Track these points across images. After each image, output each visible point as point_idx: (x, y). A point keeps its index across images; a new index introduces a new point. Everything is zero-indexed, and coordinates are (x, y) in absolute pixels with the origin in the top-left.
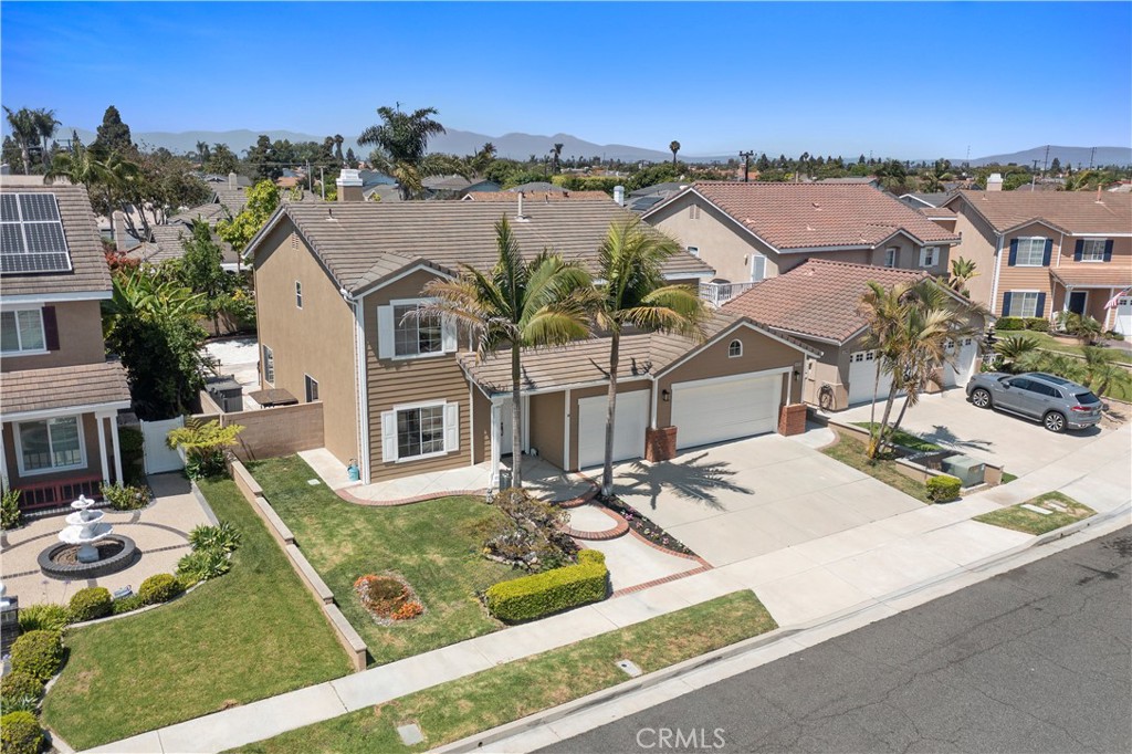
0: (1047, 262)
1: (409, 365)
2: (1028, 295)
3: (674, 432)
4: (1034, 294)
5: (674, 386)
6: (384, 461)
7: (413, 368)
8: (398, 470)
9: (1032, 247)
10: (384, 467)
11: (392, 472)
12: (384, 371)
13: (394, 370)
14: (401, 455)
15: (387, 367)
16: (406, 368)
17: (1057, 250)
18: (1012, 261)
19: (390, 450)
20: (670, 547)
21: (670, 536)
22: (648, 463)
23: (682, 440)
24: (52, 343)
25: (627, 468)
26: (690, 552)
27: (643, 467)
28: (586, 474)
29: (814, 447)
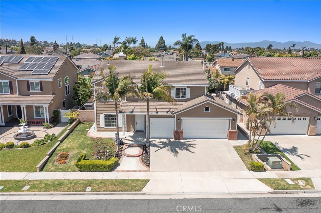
1: (108, 103)
3: (182, 132)
5: (182, 118)
6: (101, 127)
7: (109, 104)
8: (104, 130)
10: (101, 128)
11: (102, 130)
12: (101, 103)
13: (104, 104)
14: (105, 126)
15: (102, 103)
16: (107, 104)
19: (102, 124)
20: (145, 163)
21: (149, 160)
22: (172, 140)
23: (184, 135)
24: (41, 90)
25: (164, 140)
26: (149, 166)
27: (170, 141)
28: (151, 140)
29: (233, 145)
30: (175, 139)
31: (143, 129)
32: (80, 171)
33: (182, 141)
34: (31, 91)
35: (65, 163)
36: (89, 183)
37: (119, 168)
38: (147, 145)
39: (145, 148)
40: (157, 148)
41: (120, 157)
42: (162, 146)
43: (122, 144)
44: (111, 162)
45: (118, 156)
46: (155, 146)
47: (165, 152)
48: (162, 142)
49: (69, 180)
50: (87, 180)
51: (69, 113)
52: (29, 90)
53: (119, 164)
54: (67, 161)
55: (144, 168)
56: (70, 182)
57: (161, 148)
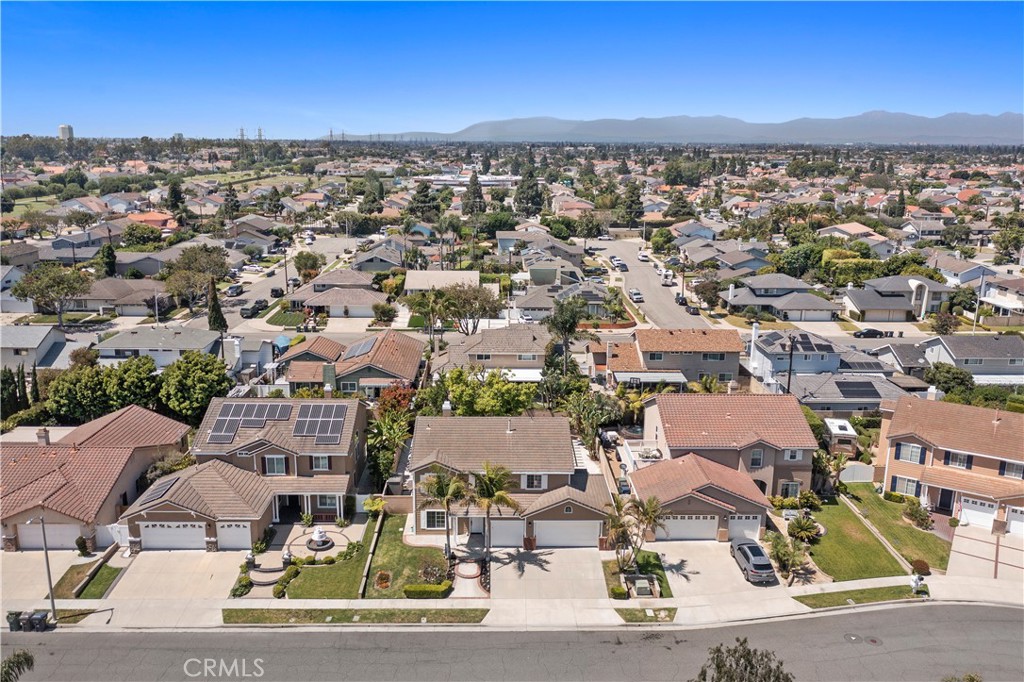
0: (922, 461)
2: (909, 480)
3: (535, 540)
4: (914, 481)
5: (534, 521)
6: (422, 529)
8: (427, 533)
9: (911, 451)
10: (422, 531)
11: (424, 533)
14: (428, 526)
17: (929, 455)
18: (897, 457)
19: (424, 524)
20: (485, 587)
21: (489, 583)
22: (522, 550)
23: (538, 543)
24: (330, 467)
25: (512, 551)
26: (489, 591)
27: (518, 551)
28: (492, 550)
29: (603, 559)
30: (526, 547)
31: (482, 531)
32: (408, 597)
33: (535, 552)
34: (315, 469)
35: (387, 587)
36: (423, 613)
37: (453, 594)
38: (487, 559)
39: (484, 564)
40: (499, 565)
41: (454, 578)
42: (508, 561)
43: (453, 557)
44: (443, 587)
45: (451, 577)
46: (497, 560)
47: (511, 569)
48: (509, 554)
49: (400, 610)
50: (419, 610)
51: (370, 501)
52: (311, 468)
53: (453, 589)
54: (389, 584)
55: (482, 593)
56: (403, 612)
57: (507, 564)
